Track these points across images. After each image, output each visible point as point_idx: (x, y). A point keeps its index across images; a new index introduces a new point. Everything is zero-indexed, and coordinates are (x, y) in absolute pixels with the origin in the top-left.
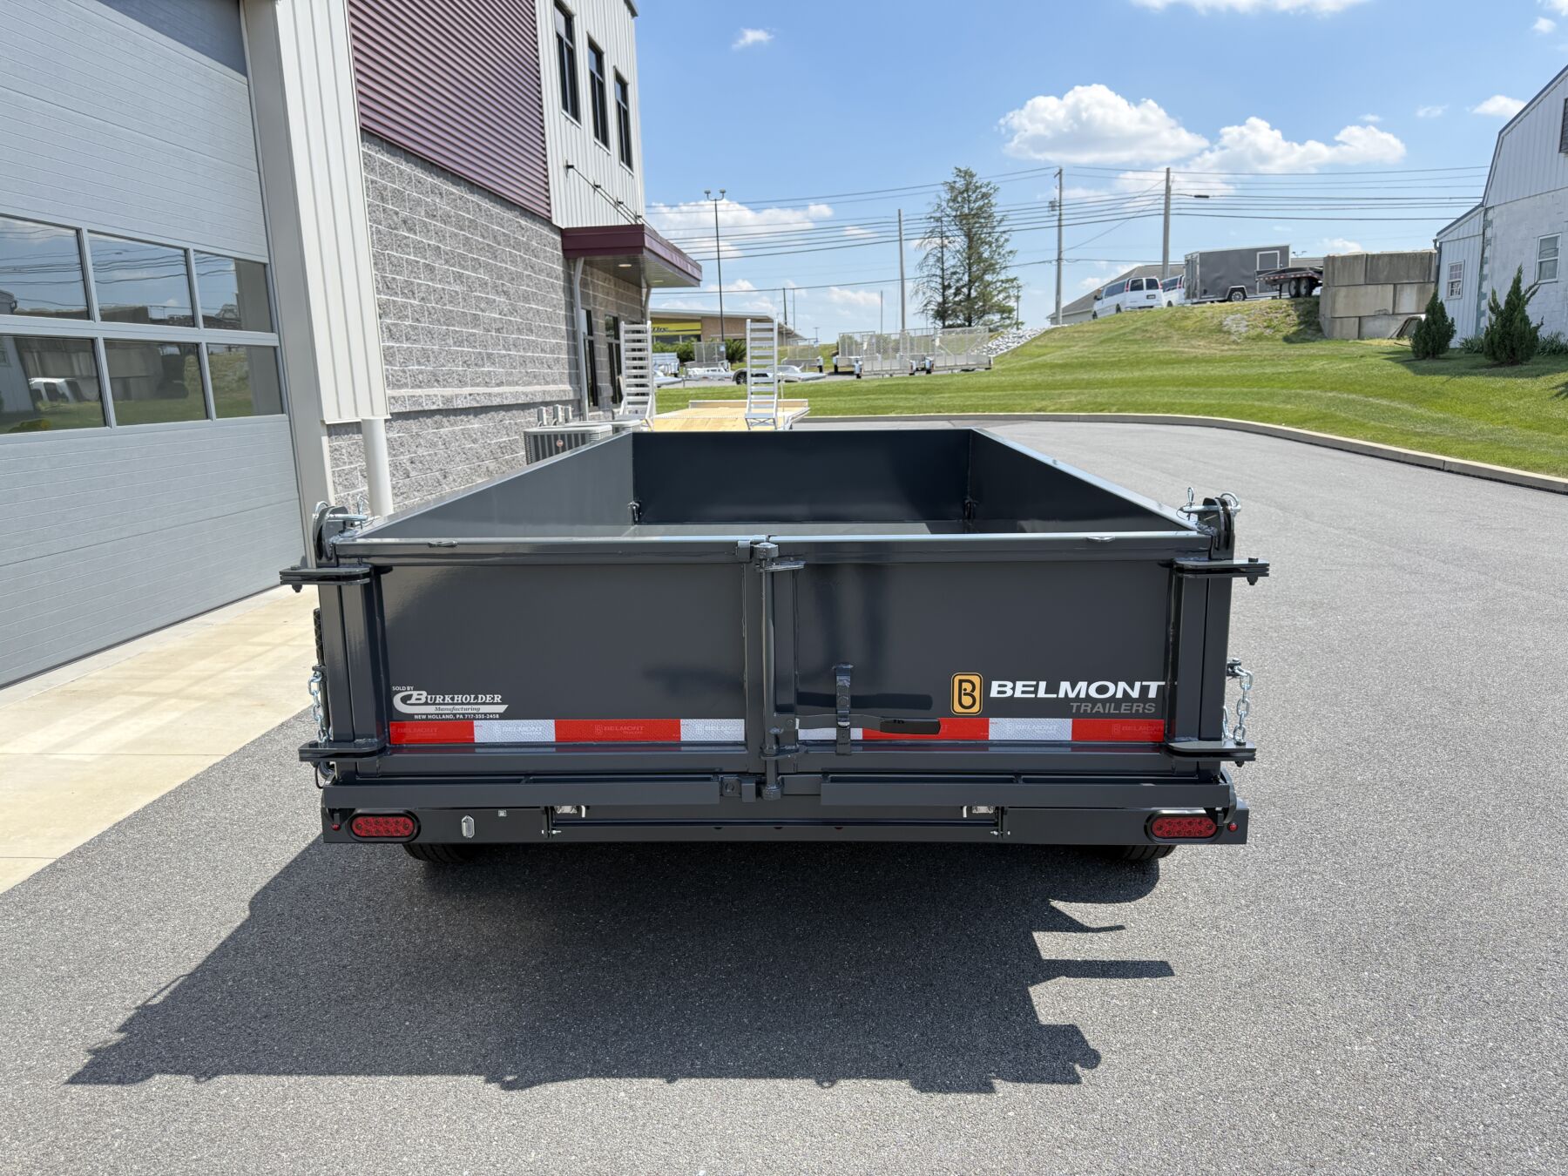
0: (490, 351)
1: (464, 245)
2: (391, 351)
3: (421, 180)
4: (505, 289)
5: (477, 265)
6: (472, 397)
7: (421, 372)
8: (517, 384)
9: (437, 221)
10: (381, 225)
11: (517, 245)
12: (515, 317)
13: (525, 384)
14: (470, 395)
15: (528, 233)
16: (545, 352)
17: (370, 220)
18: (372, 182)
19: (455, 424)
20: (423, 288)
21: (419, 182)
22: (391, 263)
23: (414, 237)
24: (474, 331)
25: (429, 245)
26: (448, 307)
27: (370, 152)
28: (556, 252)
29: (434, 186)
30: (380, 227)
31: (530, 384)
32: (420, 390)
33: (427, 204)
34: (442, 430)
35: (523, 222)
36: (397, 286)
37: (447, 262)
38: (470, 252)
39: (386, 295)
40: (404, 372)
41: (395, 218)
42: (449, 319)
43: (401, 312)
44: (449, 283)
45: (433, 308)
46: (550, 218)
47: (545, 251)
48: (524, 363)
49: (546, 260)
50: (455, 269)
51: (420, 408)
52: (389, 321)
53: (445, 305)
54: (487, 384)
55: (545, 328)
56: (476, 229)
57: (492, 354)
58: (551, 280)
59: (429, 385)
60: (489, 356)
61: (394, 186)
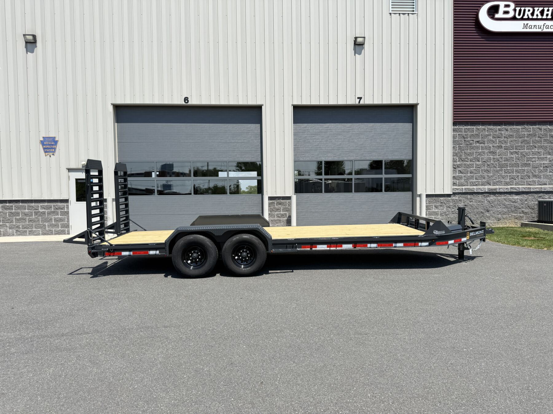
0: (537, 174)
2: (460, 177)
7: (478, 182)
9: (501, 138)
17: (454, 144)
19: (500, 196)
20: (486, 158)
22: (466, 154)
23: (483, 145)
24: (523, 168)
26: (503, 162)
27: (459, 127)
30: (460, 145)
32: (475, 187)
33: (495, 134)
34: (489, 198)
36: (468, 160)
37: (506, 149)
38: (528, 144)
40: (467, 182)
42: (503, 166)
44: (506, 155)
45: (491, 163)
50: (512, 151)
51: (472, 192)
52: (461, 169)
54: (530, 185)
56: (535, 136)
61: (473, 133)
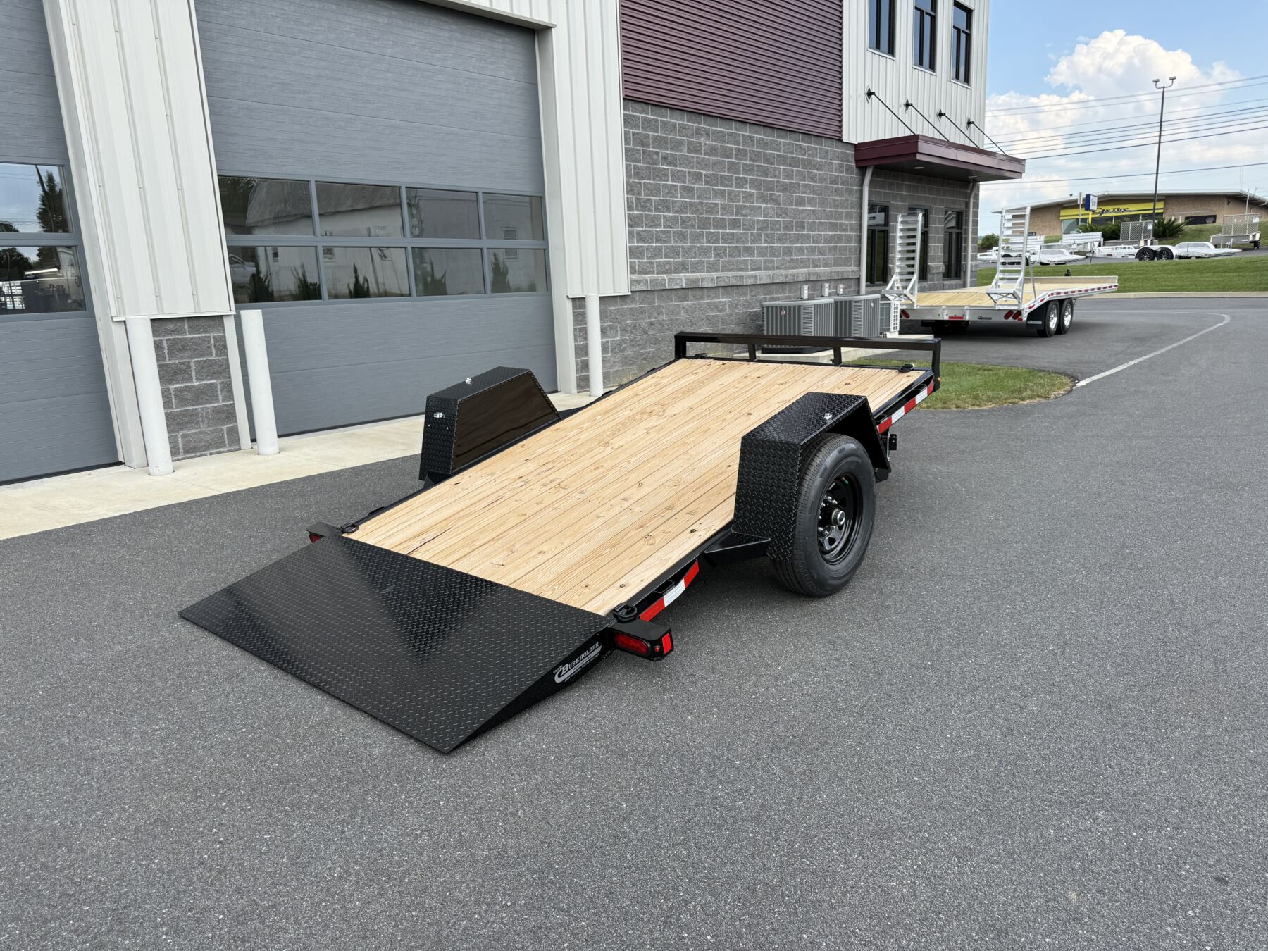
0: (749, 245)
1: (728, 169)
2: (640, 249)
3: (687, 127)
4: (774, 197)
5: (741, 183)
6: (719, 280)
7: (669, 263)
8: (778, 268)
9: (701, 154)
10: (639, 162)
11: (795, 162)
12: (784, 218)
13: (786, 268)
14: (718, 278)
15: (810, 152)
16: (818, 242)
17: (627, 160)
18: (634, 134)
19: (702, 298)
20: (678, 204)
21: (684, 128)
22: (647, 189)
23: (674, 168)
24: (731, 231)
25: (689, 172)
26: (704, 216)
27: (634, 114)
28: (845, 163)
29: (698, 129)
30: (638, 164)
31: (793, 268)
32: (665, 276)
33: (690, 143)
34: (686, 302)
35: (805, 144)
36: (652, 205)
37: (707, 183)
38: (737, 172)
39: (640, 211)
40: (651, 263)
41: (655, 157)
42: (705, 224)
43: (654, 222)
44: (709, 198)
45: (688, 217)
46: (841, 137)
47: (832, 163)
48: (789, 251)
49: (831, 171)
50: (716, 188)
51: (663, 288)
52: (640, 229)
53: (703, 214)
54: (741, 270)
55: (821, 223)
56: (745, 155)
57: (751, 247)
58: (835, 186)
59: (677, 271)
60: (746, 249)
61: (656, 134)
